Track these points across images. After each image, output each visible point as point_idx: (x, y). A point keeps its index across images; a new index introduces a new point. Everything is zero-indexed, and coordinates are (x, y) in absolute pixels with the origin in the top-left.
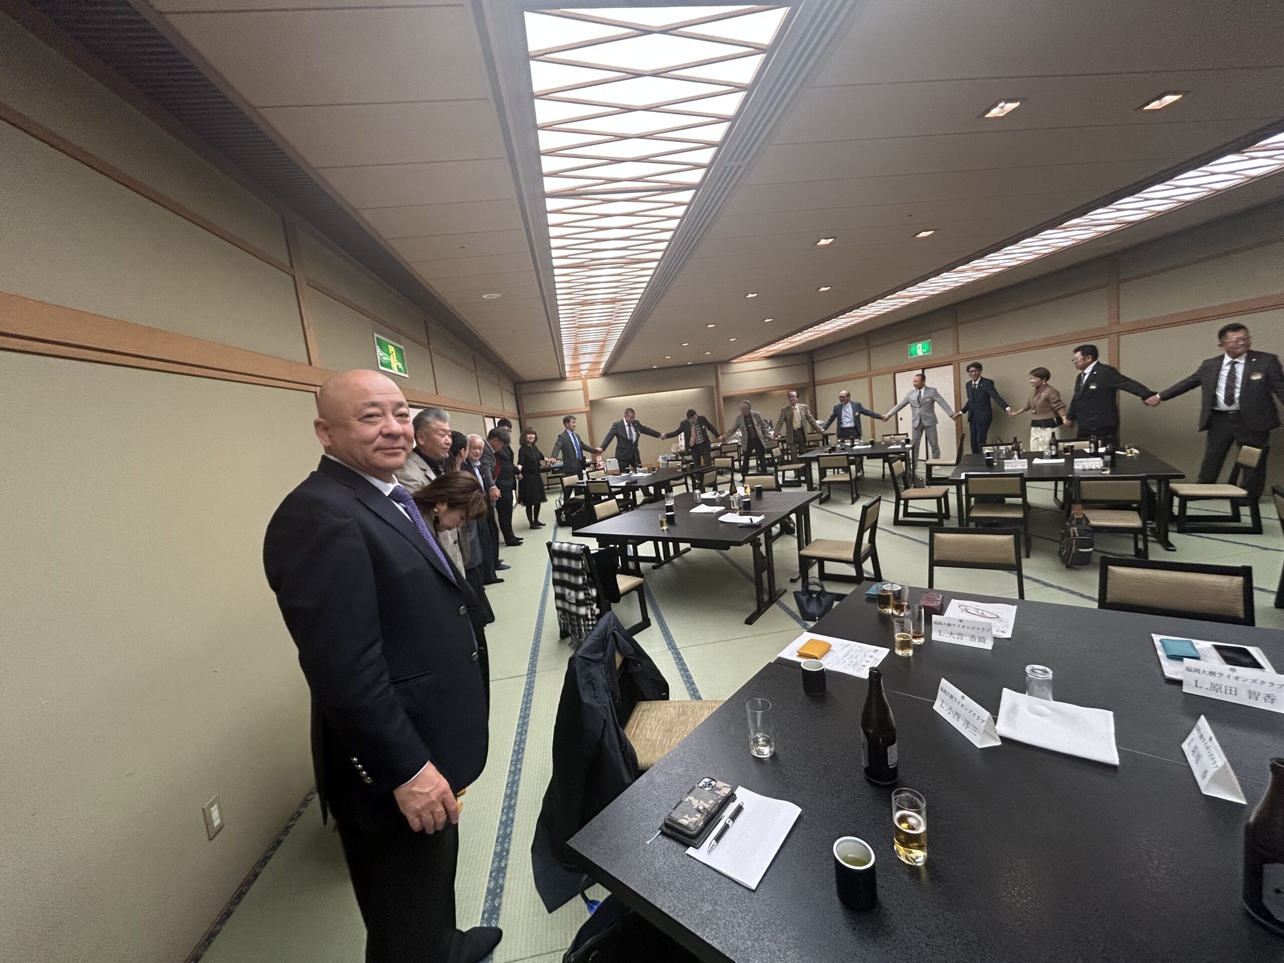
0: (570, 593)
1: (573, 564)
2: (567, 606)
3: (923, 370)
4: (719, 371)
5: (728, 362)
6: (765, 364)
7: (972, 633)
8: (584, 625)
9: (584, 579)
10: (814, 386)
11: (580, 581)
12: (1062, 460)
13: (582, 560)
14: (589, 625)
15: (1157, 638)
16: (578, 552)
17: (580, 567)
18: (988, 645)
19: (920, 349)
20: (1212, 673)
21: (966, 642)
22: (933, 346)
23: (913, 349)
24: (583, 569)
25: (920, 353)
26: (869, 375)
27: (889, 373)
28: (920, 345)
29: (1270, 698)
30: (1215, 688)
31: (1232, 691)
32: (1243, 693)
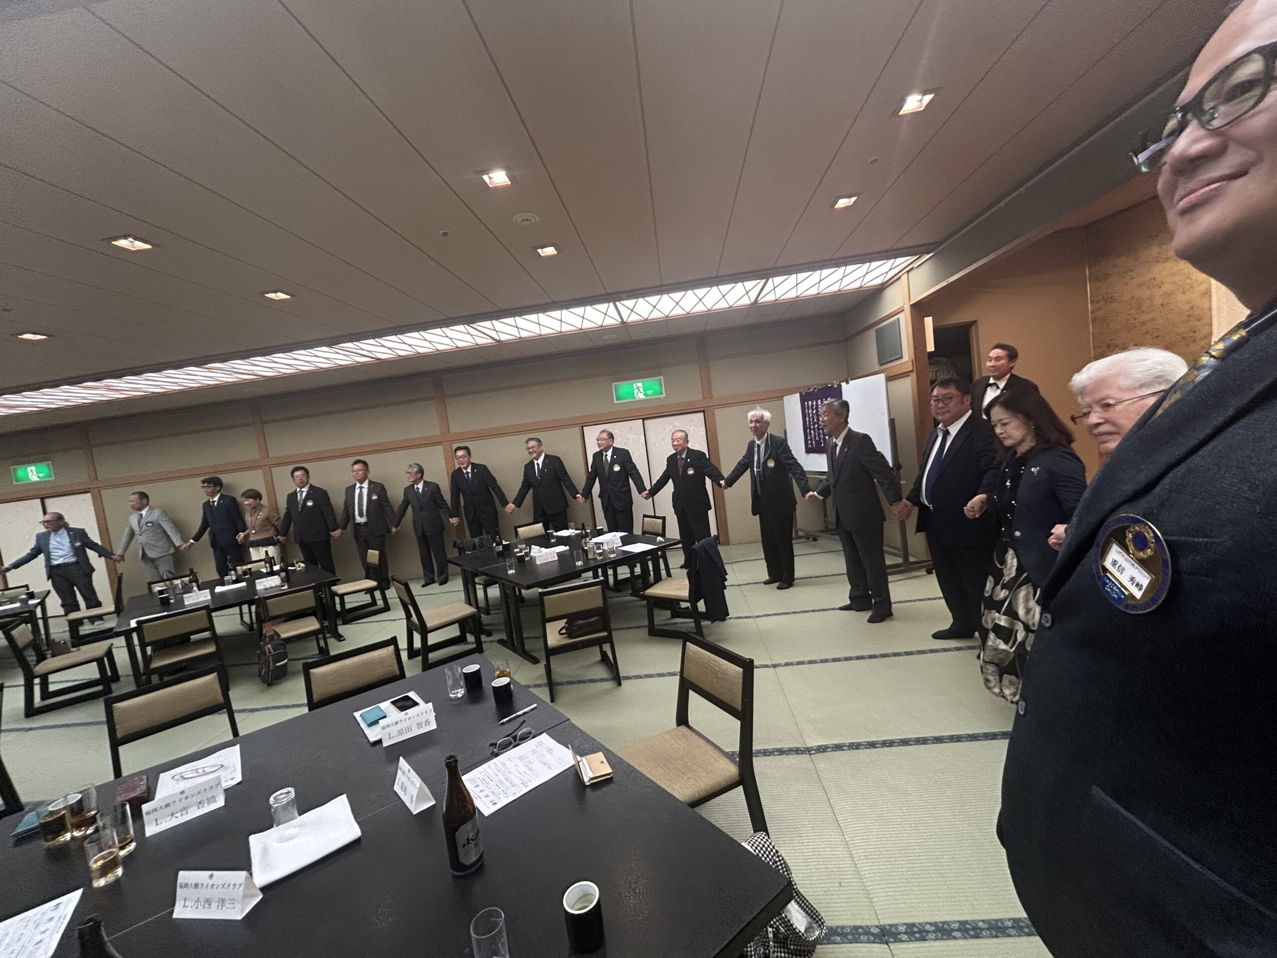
3: (43, 499)
12: (244, 584)
15: (357, 715)
19: (33, 473)
20: (397, 723)
21: (195, 813)
23: (20, 473)
25: (34, 478)
28: (32, 468)
29: (428, 722)
30: (400, 732)
31: (409, 729)
32: (414, 727)
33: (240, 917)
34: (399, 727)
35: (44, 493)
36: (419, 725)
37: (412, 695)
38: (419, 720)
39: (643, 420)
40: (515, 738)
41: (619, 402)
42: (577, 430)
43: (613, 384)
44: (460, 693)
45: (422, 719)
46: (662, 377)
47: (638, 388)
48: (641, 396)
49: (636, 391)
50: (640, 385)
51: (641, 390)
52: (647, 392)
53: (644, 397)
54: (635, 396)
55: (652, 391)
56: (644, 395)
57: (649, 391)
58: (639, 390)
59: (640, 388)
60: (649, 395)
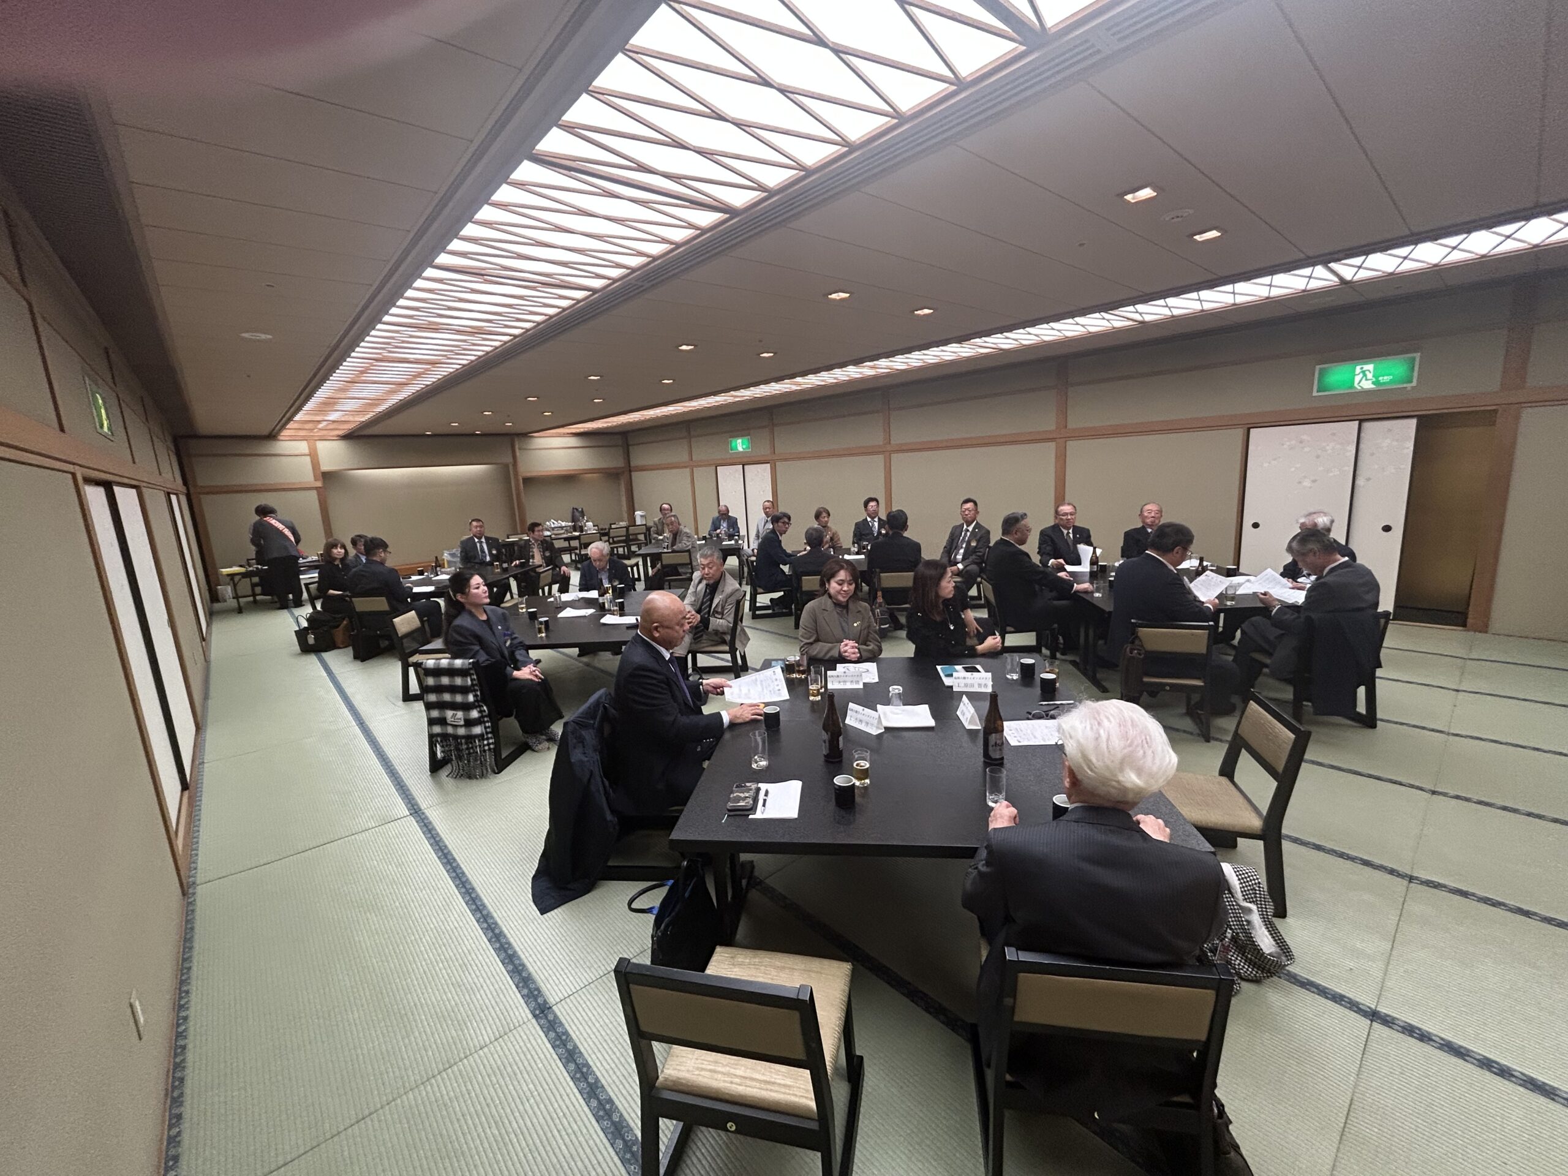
0: (454, 716)
1: (458, 681)
2: (450, 730)
3: (743, 465)
4: (517, 446)
5: (525, 435)
6: (573, 441)
7: (851, 679)
8: (480, 746)
9: (475, 696)
10: (630, 471)
11: (471, 698)
13: (471, 675)
14: (484, 746)
15: (939, 668)
16: (464, 667)
17: (469, 682)
18: (861, 686)
19: (740, 445)
20: (964, 678)
21: (849, 686)
22: (752, 443)
23: (733, 444)
24: (473, 685)
25: (740, 449)
26: (691, 465)
27: (710, 465)
28: (739, 441)
29: (986, 686)
30: (966, 685)
31: (972, 686)
32: (976, 686)
33: (875, 734)
34: (966, 681)
35: (745, 460)
36: (980, 685)
37: (978, 667)
38: (980, 681)
39: (1361, 421)
40: (1047, 715)
41: (1320, 394)
42: (1239, 433)
43: (1318, 367)
44: (1015, 677)
45: (983, 682)
46: (1417, 355)
47: (1364, 372)
48: (1367, 385)
49: (1357, 379)
50: (1370, 367)
51: (1370, 376)
52: (1381, 378)
53: (1373, 386)
54: (1356, 385)
55: (1391, 377)
56: (1373, 383)
57: (1385, 378)
58: (1365, 375)
59: (1367, 373)
60: (1384, 383)
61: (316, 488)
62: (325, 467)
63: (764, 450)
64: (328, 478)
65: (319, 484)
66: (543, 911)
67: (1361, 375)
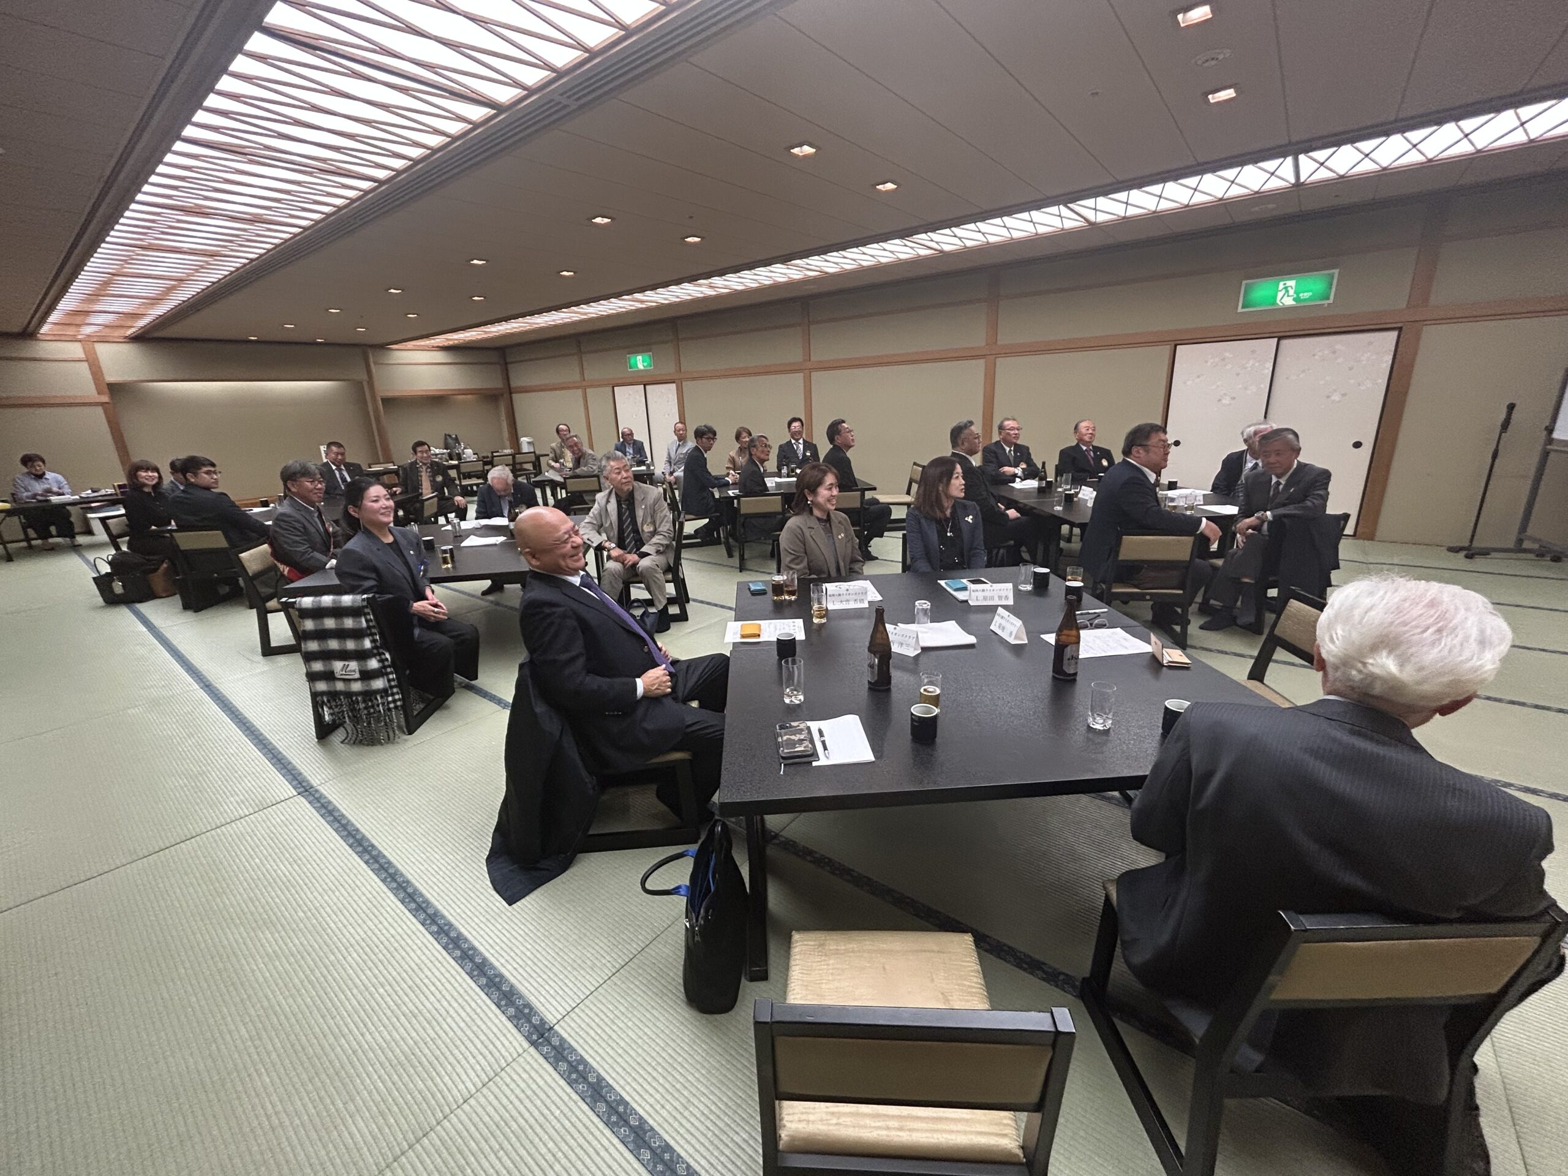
0: (345, 667)
1: (349, 623)
2: (340, 686)
3: (645, 385)
4: (371, 360)
5: (383, 347)
6: (440, 357)
7: (854, 597)
8: (383, 704)
9: (373, 641)
10: (511, 393)
11: (367, 644)
12: (795, 479)
13: (365, 614)
14: (389, 703)
15: (940, 582)
16: (357, 605)
17: (364, 624)
18: (867, 605)
19: (641, 362)
20: (983, 590)
21: (852, 605)
22: (655, 361)
23: (632, 361)
24: (369, 627)
25: (641, 367)
26: (583, 386)
27: (606, 385)
28: (639, 358)
29: (1007, 598)
30: (985, 598)
31: (992, 598)
32: (996, 598)
34: (986, 594)
35: (646, 380)
36: (1001, 597)
38: (997, 593)
39: (1280, 338)
41: (1245, 310)
42: (1167, 350)
43: (1244, 282)
45: (1003, 594)
46: (1336, 272)
47: (1286, 288)
48: (1289, 301)
49: (1280, 294)
50: (1292, 283)
51: (1291, 292)
52: (1301, 295)
53: (1294, 303)
54: (1278, 302)
55: (1311, 294)
56: (1294, 300)
57: (1306, 294)
58: (1287, 291)
59: (1289, 289)
60: (1305, 300)
61: (102, 404)
62: (111, 378)
63: (669, 368)
64: (116, 390)
65: (105, 399)
66: (511, 902)
67: (1284, 291)
